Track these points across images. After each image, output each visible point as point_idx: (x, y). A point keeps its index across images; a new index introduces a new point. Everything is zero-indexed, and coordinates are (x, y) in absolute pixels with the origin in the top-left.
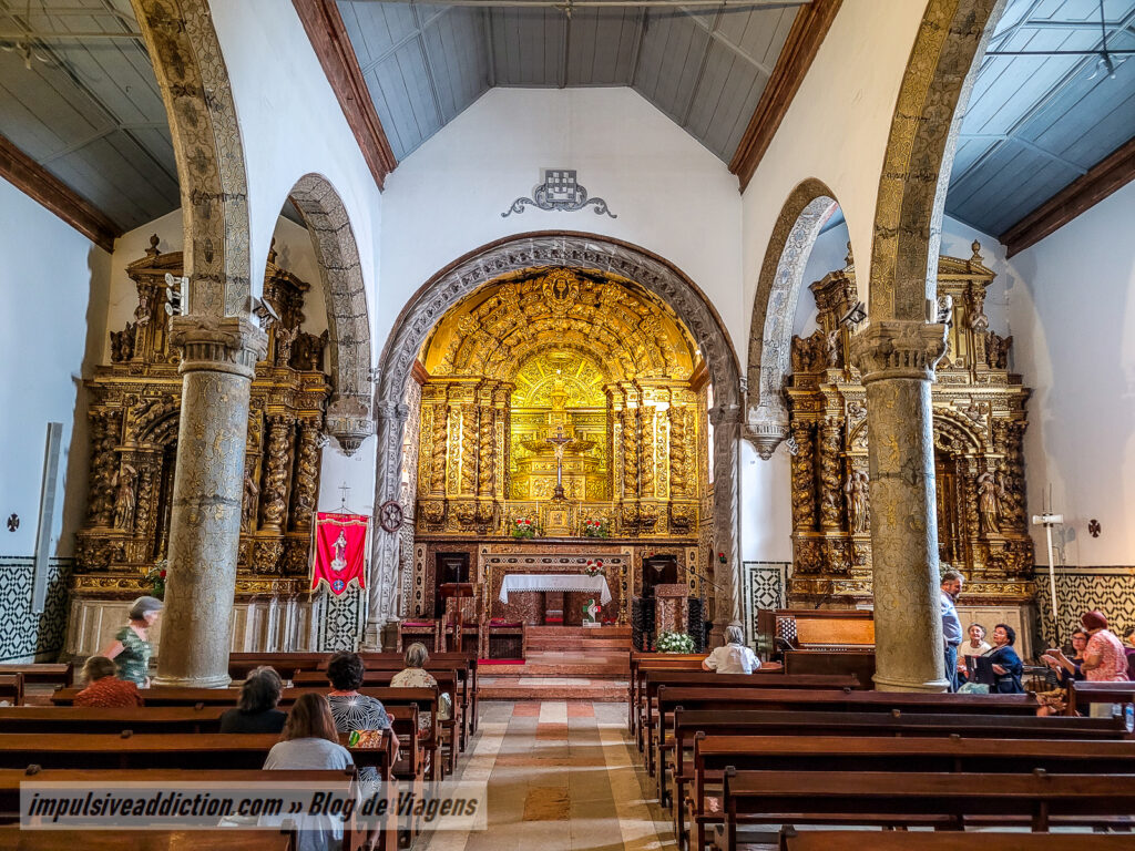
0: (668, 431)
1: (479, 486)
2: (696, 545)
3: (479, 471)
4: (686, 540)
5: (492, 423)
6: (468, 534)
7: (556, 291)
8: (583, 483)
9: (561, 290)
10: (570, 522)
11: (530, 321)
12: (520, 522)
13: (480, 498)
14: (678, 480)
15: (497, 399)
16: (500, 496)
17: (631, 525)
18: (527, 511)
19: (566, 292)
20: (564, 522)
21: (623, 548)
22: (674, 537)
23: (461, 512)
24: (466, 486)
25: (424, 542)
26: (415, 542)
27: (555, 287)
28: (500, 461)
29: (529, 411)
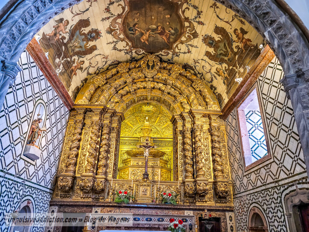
0: (210, 140)
1: (97, 169)
2: (232, 211)
3: (98, 161)
4: (227, 207)
5: (109, 133)
6: (86, 200)
7: (148, 65)
8: (159, 173)
9: (151, 65)
10: (152, 194)
11: (134, 82)
12: (120, 192)
13: (97, 176)
14: (219, 168)
15: (113, 122)
16: (110, 176)
17: (190, 196)
18: (126, 186)
19: (153, 66)
20: (148, 193)
21: (186, 212)
22: (218, 205)
23: (82, 184)
24: (88, 168)
25: (57, 205)
26: (51, 205)
27: (147, 64)
28: (112, 156)
29: (131, 139)
